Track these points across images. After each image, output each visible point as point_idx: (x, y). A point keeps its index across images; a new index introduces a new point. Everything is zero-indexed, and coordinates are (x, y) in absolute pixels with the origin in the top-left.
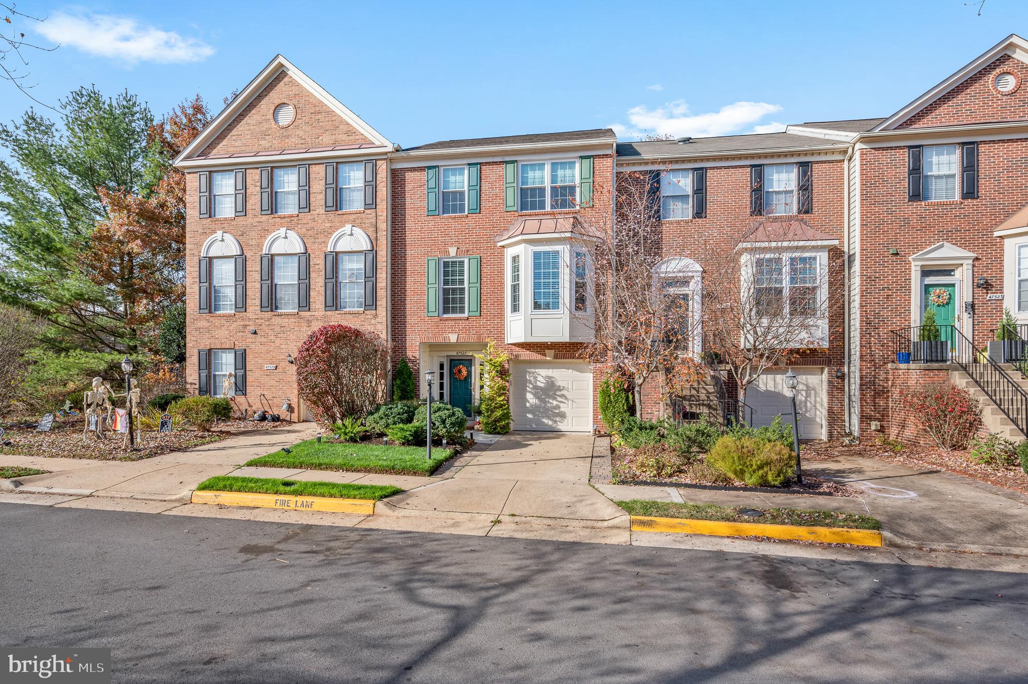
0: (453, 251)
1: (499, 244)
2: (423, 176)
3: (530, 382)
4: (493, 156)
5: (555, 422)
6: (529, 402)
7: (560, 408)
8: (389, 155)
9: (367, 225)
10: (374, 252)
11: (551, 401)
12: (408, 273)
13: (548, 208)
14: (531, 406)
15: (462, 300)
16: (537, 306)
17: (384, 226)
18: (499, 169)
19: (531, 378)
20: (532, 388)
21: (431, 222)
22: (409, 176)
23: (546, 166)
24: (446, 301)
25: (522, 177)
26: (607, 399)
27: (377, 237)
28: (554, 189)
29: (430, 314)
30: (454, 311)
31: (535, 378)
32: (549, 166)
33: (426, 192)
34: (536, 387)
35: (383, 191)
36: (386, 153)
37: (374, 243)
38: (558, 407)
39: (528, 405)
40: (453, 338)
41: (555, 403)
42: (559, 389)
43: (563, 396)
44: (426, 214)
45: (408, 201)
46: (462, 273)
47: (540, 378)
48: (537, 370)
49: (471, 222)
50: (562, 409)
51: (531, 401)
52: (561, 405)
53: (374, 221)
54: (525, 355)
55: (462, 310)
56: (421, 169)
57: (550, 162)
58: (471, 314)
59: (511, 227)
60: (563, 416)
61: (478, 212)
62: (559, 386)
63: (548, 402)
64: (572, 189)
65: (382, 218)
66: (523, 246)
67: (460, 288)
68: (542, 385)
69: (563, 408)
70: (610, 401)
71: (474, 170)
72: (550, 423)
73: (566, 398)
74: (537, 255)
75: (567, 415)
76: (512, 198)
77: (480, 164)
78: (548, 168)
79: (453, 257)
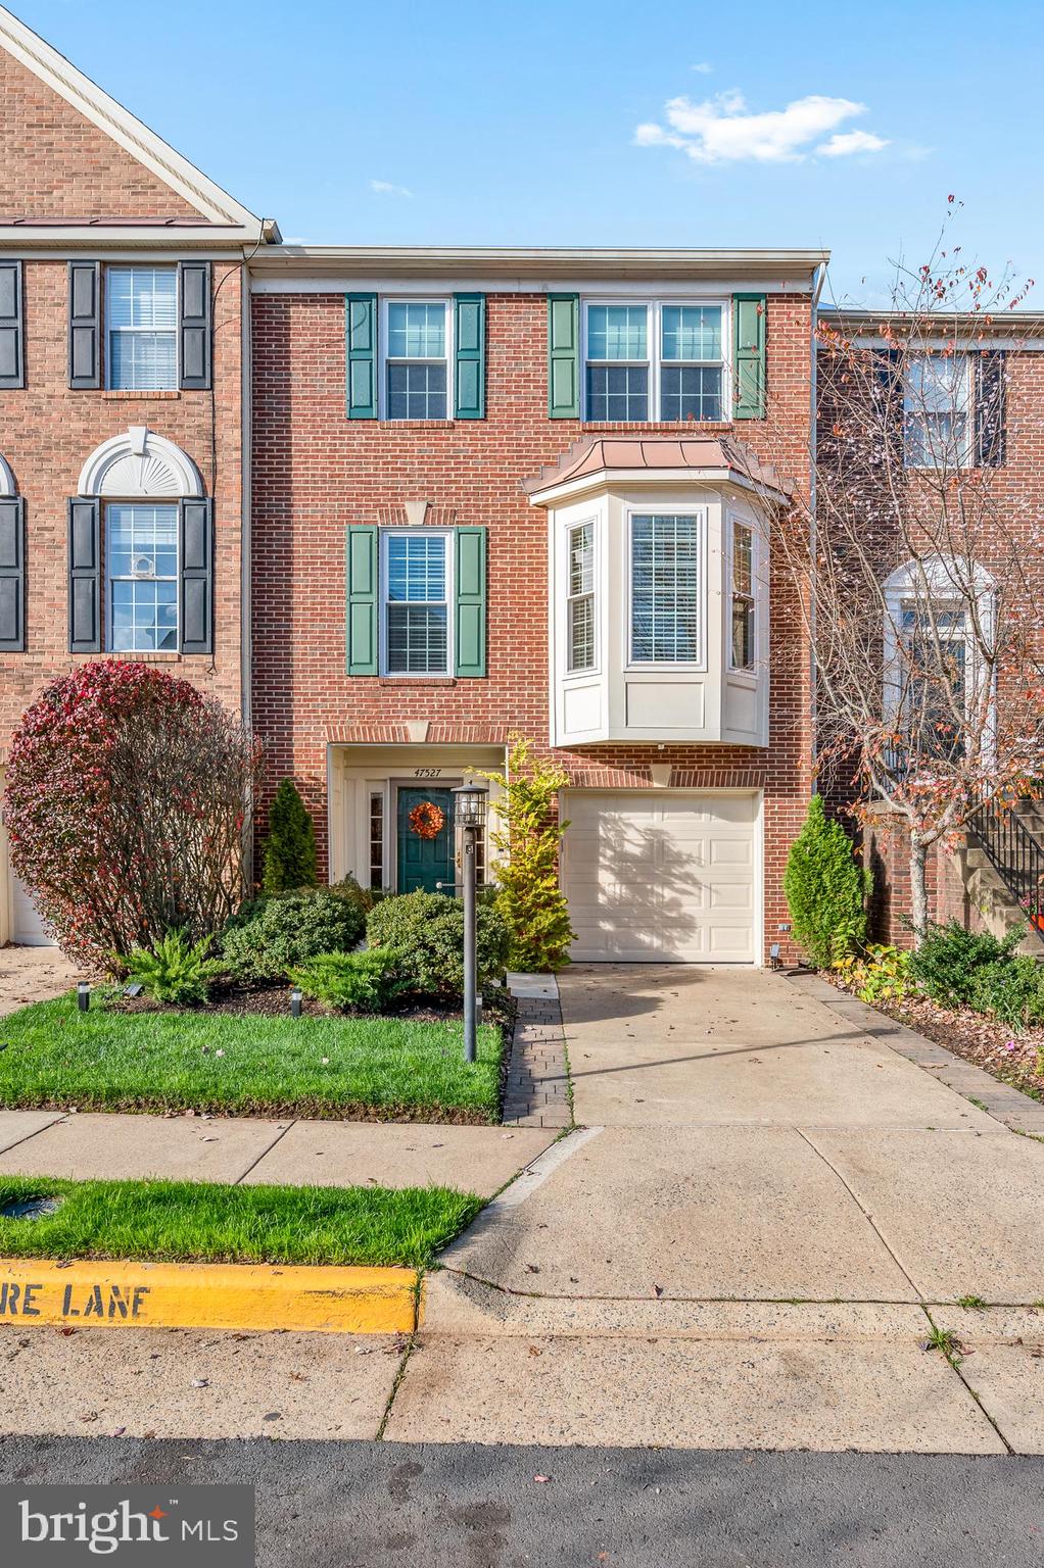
0: (415, 512)
1: (534, 500)
2: (338, 317)
3: (607, 843)
4: (519, 279)
5: (669, 940)
6: (604, 893)
7: (679, 905)
8: (249, 252)
9: (187, 432)
10: (208, 502)
11: (658, 889)
12: (298, 563)
13: (654, 414)
14: (611, 900)
15: (438, 638)
16: (641, 651)
17: (233, 436)
18: (531, 313)
19: (611, 835)
20: (612, 859)
21: (358, 437)
22: (299, 314)
23: (650, 314)
24: (395, 639)
25: (591, 339)
26: (815, 882)
27: (215, 464)
28: (669, 371)
29: (355, 670)
30: (417, 664)
31: (620, 834)
32: (658, 314)
33: (344, 358)
34: (622, 857)
35: (232, 347)
36: (240, 246)
37: (208, 479)
38: (675, 904)
39: (602, 899)
40: (417, 732)
41: (668, 894)
42: (679, 860)
43: (687, 878)
44: (345, 414)
45: (297, 378)
46: (437, 569)
47: (631, 834)
48: (625, 815)
49: (463, 439)
50: (685, 910)
51: (609, 889)
52: (684, 899)
53: (206, 421)
54: (600, 774)
55: (438, 663)
56: (332, 299)
57: (658, 305)
58: (463, 672)
59: (565, 459)
60: (687, 925)
61: (481, 416)
62: (679, 854)
63: (652, 891)
64: (713, 372)
65: (231, 415)
66: (603, 501)
67: (431, 607)
68: (637, 851)
69: (689, 906)
70: (821, 888)
71: (470, 310)
72: (657, 942)
73: (696, 883)
74: (641, 525)
75: (698, 922)
76: (567, 387)
77: (487, 295)
78: (654, 318)
79: (415, 528)
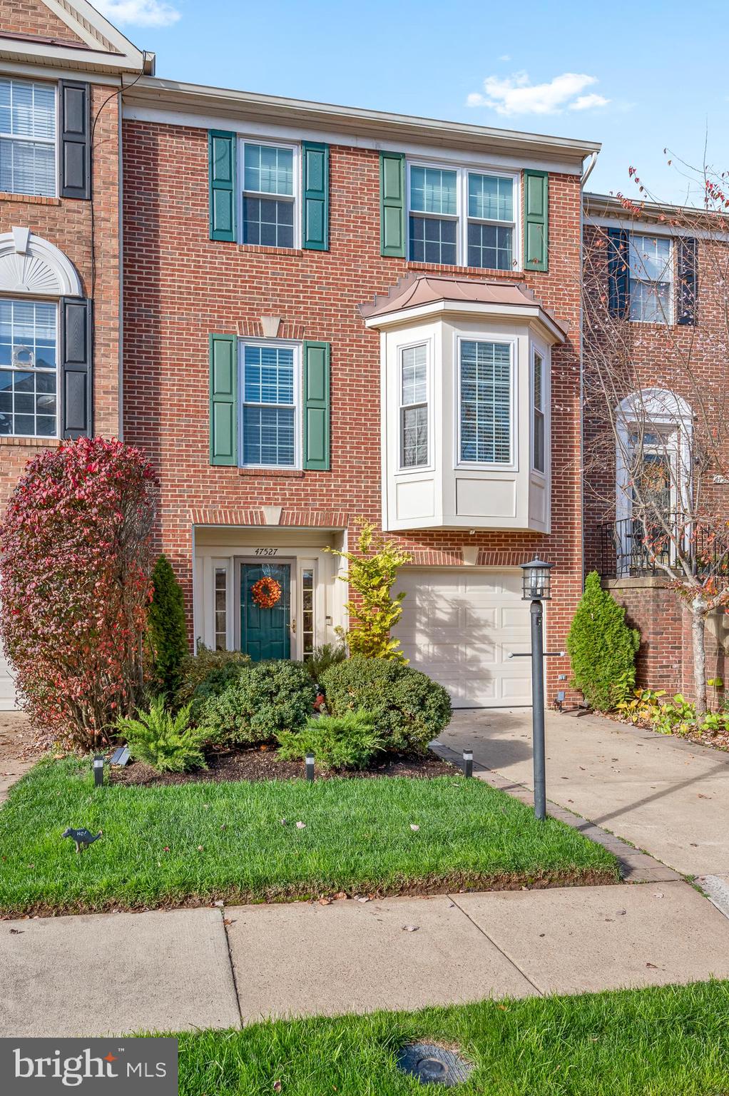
0: (270, 326)
1: (369, 323)
2: (202, 150)
3: (422, 609)
4: (357, 136)
5: (471, 690)
6: (420, 652)
7: (479, 661)
8: (128, 80)
9: (68, 237)
10: (88, 303)
11: (462, 649)
12: (166, 364)
13: (462, 260)
14: (427, 658)
15: (288, 436)
16: (467, 454)
17: (111, 245)
18: (368, 167)
19: (425, 604)
20: (427, 624)
21: (220, 257)
22: (166, 143)
23: (459, 179)
24: (250, 435)
25: (413, 193)
26: (600, 641)
27: (94, 268)
28: (473, 226)
29: (218, 461)
30: (269, 457)
31: (432, 603)
32: (465, 179)
33: (206, 186)
34: (435, 623)
35: (108, 164)
36: (120, 73)
37: (88, 281)
38: (475, 660)
39: (418, 657)
40: (271, 516)
41: (470, 652)
42: (477, 624)
43: (484, 639)
44: (207, 236)
45: (165, 200)
46: (287, 376)
47: (441, 604)
48: (436, 588)
49: (312, 265)
50: (484, 665)
51: (424, 649)
52: (482, 657)
53: (85, 228)
55: (287, 457)
56: (195, 133)
57: (465, 171)
58: (311, 465)
59: (394, 290)
60: (484, 677)
61: (326, 248)
62: (478, 620)
63: (457, 650)
64: (506, 231)
65: (109, 225)
66: (438, 326)
67: (281, 409)
68: (445, 617)
69: (487, 663)
70: (604, 646)
71: (314, 156)
72: (461, 692)
73: (491, 643)
75: (493, 674)
76: (396, 234)
77: (330, 146)
78: (462, 182)
79: (269, 339)
